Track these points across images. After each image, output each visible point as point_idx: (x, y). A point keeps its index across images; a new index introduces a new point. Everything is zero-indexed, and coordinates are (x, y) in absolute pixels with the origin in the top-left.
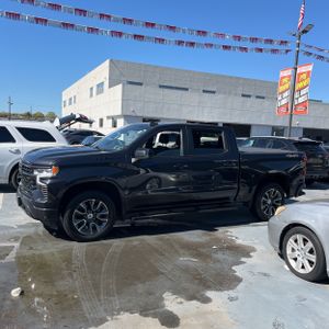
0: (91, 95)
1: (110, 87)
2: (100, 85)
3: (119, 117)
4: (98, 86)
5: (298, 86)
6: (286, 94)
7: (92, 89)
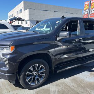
0: (18, 14)
1: (24, 10)
2: (21, 10)
3: (28, 20)
4: (20, 10)
5: (91, 7)
6: (87, 11)
7: (18, 11)
